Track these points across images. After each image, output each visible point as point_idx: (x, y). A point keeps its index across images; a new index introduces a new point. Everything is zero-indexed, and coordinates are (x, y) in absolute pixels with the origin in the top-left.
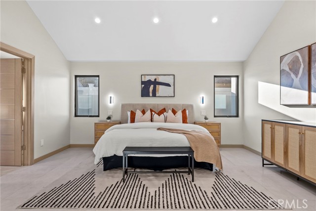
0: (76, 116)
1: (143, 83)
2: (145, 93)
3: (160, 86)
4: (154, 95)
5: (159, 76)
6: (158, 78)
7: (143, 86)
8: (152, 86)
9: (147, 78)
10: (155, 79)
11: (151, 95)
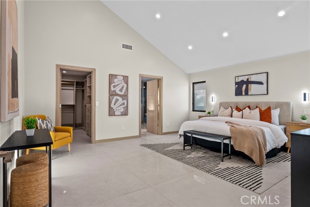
0: (193, 110)
1: (236, 83)
2: (238, 93)
3: (252, 85)
4: (247, 94)
5: (251, 76)
6: (251, 78)
7: (237, 86)
8: (245, 86)
9: (240, 79)
10: (248, 79)
11: (244, 93)
